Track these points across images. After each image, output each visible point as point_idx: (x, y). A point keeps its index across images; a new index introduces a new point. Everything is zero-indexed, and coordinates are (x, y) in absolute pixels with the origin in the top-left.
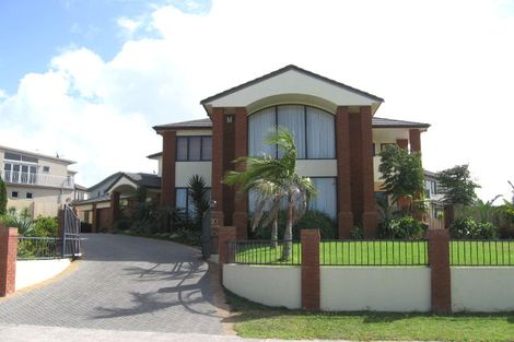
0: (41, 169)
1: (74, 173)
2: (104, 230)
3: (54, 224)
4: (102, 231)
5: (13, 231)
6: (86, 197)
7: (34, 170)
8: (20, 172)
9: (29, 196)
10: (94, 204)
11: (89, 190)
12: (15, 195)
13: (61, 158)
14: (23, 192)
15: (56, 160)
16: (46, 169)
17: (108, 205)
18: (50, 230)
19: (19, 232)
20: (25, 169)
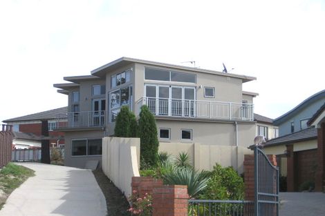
0: (202, 92)
1: (253, 96)
2: (310, 188)
3: (236, 178)
4: (306, 189)
5: (181, 191)
6: (272, 133)
7: (190, 94)
8: (170, 99)
9: (186, 135)
10: (289, 145)
11: (277, 123)
12: (165, 134)
13: (230, 71)
14: (176, 130)
15: (224, 76)
16: (209, 92)
17: (313, 145)
18: (231, 188)
19: (190, 191)
20: (177, 92)
